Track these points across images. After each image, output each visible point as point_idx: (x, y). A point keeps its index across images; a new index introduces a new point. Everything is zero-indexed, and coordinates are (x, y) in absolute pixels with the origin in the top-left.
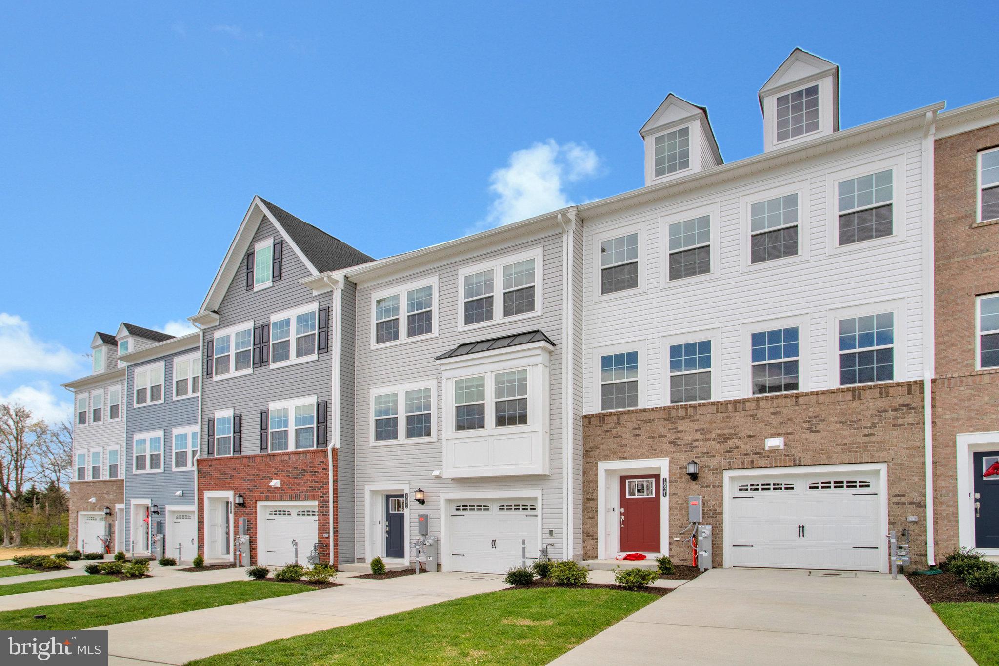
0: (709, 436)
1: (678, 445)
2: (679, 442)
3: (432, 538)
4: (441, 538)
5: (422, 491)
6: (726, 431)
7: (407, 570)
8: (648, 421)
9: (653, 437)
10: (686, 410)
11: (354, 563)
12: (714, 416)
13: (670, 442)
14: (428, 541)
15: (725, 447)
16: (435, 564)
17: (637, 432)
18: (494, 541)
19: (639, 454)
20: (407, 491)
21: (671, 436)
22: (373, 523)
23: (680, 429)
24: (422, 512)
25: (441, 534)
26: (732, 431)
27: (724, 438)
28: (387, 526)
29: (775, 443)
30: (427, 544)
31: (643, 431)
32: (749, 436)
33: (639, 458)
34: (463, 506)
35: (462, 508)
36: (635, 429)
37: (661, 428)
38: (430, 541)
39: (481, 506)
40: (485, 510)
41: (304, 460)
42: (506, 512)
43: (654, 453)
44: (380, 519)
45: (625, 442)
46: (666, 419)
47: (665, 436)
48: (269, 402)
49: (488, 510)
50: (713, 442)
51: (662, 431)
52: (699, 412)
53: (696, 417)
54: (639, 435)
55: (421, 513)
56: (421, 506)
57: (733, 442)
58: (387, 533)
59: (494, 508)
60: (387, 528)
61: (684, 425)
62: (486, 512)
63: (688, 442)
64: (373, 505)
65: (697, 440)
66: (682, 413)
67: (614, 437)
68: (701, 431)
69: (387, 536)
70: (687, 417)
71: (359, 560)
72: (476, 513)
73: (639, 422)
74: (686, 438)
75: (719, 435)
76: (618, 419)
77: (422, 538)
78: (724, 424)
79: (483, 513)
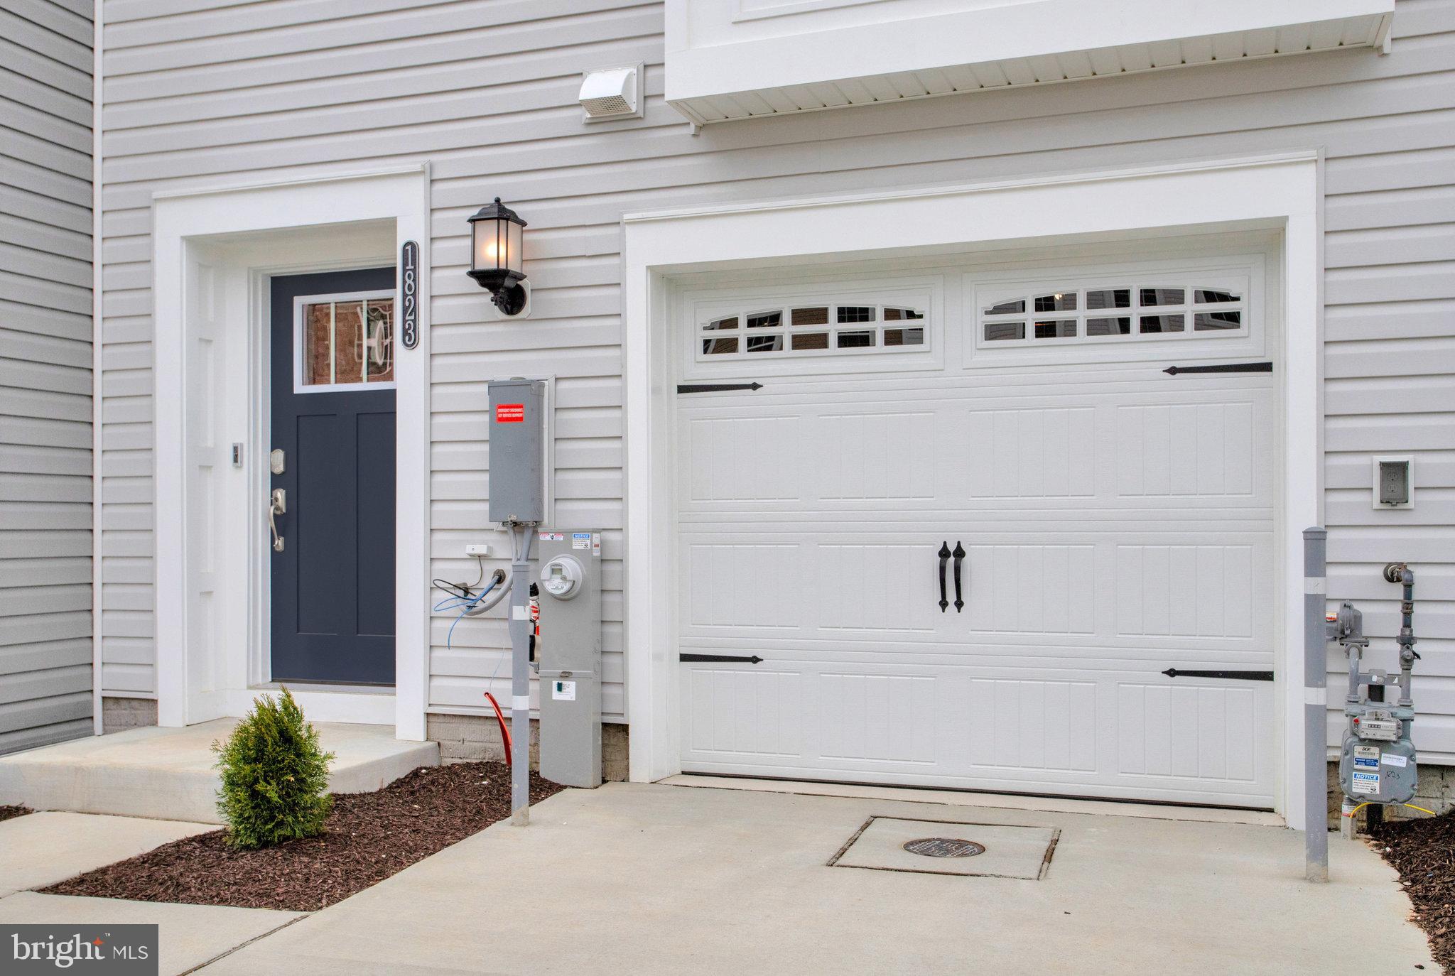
3: (578, 545)
4: (624, 544)
5: (508, 219)
7: (416, 774)
11: (90, 733)
14: (556, 570)
16: (595, 725)
18: (952, 556)
20: (411, 229)
22: (201, 466)
24: (506, 369)
25: (624, 514)
28: (276, 481)
30: (554, 586)
34: (754, 322)
35: (744, 335)
38: (571, 566)
39: (869, 317)
42: (1032, 350)
44: (242, 438)
55: (505, 376)
56: (506, 330)
58: (282, 524)
60: (280, 494)
62: (902, 356)
64: (203, 341)
69: (280, 543)
71: (122, 712)
77: (505, 550)
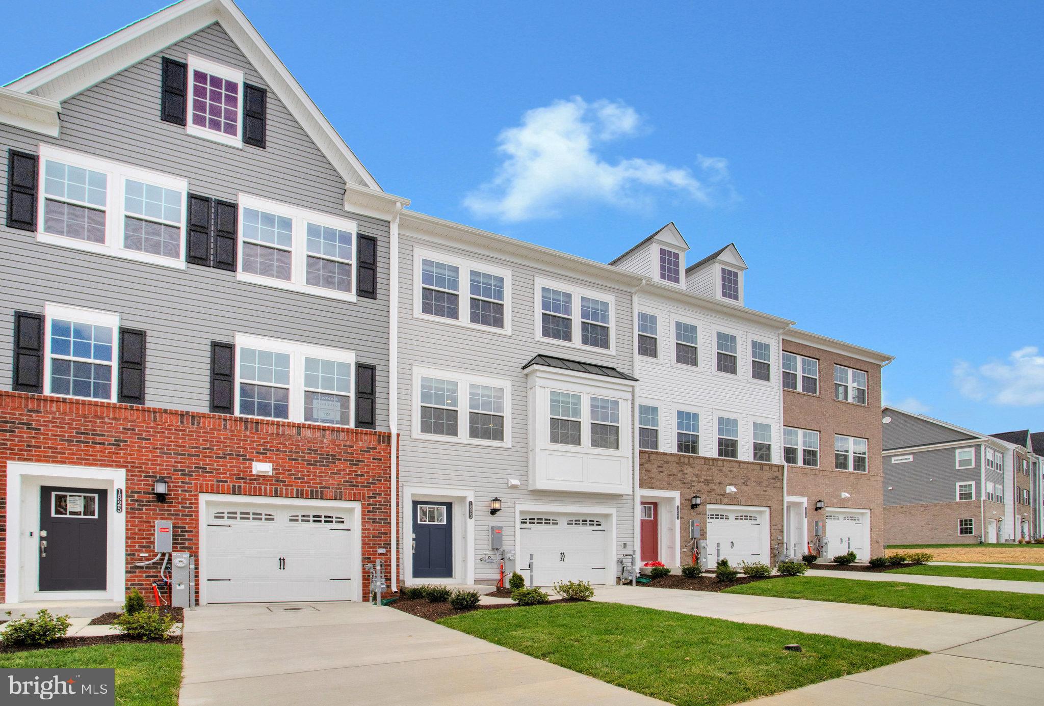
0: (700, 479)
1: (684, 483)
2: (686, 481)
3: (512, 552)
4: (515, 553)
5: (499, 500)
6: (708, 478)
8: (668, 462)
9: (670, 475)
10: (689, 459)
12: (703, 467)
13: (680, 480)
15: (708, 488)
17: (660, 469)
18: (562, 554)
19: (661, 486)
20: (470, 498)
21: (680, 476)
23: (685, 471)
25: (515, 548)
26: (711, 478)
27: (708, 482)
28: (413, 539)
29: (731, 489)
31: (663, 469)
32: (719, 483)
33: (661, 489)
34: (530, 519)
35: (528, 521)
36: (659, 467)
37: (674, 469)
39: (550, 520)
40: (553, 523)
41: (332, 441)
42: (574, 527)
43: (670, 487)
45: (653, 476)
46: (677, 463)
47: (677, 475)
48: (237, 333)
49: (557, 524)
50: (702, 484)
51: (675, 471)
52: (696, 462)
53: (694, 465)
54: (661, 472)
57: (712, 485)
59: (562, 522)
60: (414, 542)
61: (687, 470)
62: (554, 527)
63: (689, 482)
65: (694, 481)
66: (686, 460)
67: (646, 471)
68: (697, 475)
70: (689, 464)
72: (543, 526)
73: (662, 462)
74: (689, 479)
75: (705, 480)
76: (649, 457)
78: (708, 473)
79: (551, 526)
